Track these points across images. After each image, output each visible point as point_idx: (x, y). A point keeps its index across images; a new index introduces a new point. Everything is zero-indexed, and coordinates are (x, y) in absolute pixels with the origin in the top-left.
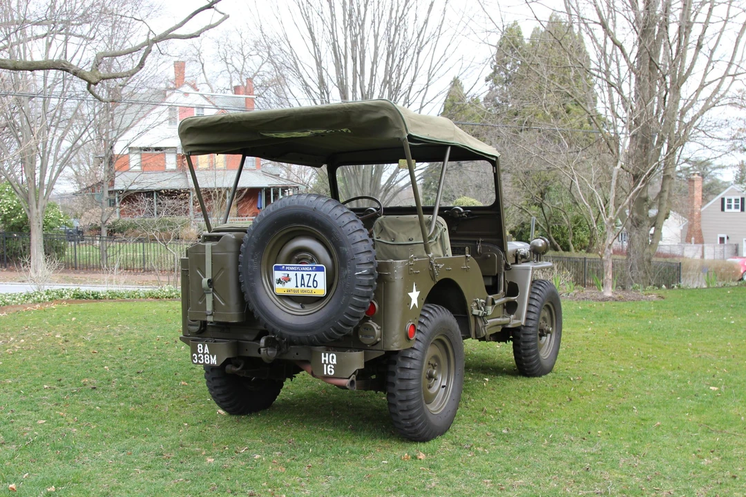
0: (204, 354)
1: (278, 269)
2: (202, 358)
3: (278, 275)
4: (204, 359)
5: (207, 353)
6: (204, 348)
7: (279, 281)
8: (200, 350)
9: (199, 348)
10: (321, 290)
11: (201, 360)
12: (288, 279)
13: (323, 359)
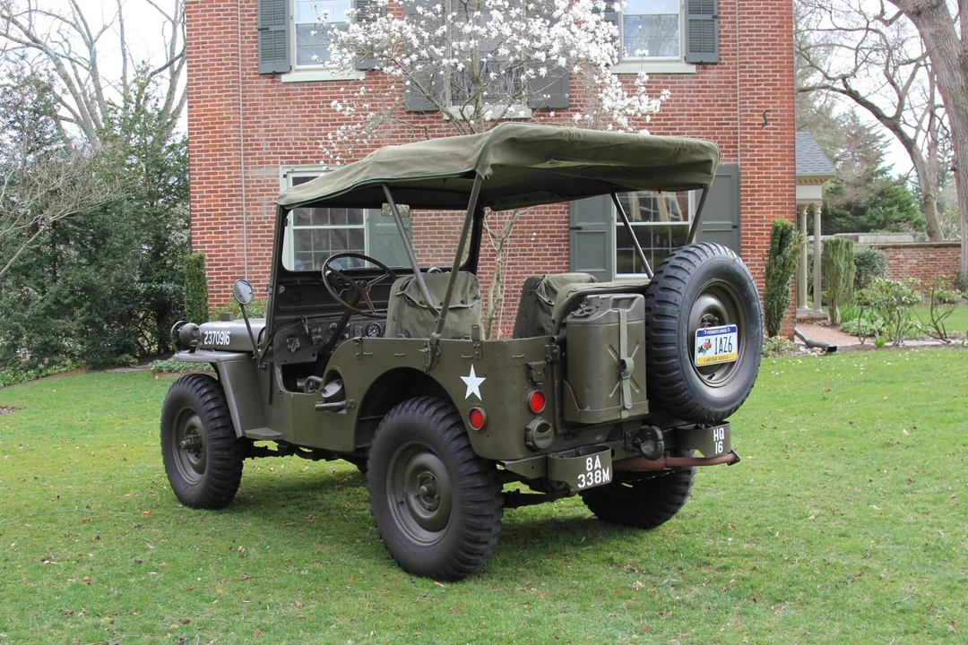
0: (593, 471)
1: (701, 334)
2: (591, 478)
3: (700, 341)
4: (594, 477)
5: (598, 468)
6: (594, 463)
7: (701, 350)
8: (589, 467)
9: (588, 464)
10: (733, 355)
11: (590, 481)
12: (708, 346)
13: (715, 436)
